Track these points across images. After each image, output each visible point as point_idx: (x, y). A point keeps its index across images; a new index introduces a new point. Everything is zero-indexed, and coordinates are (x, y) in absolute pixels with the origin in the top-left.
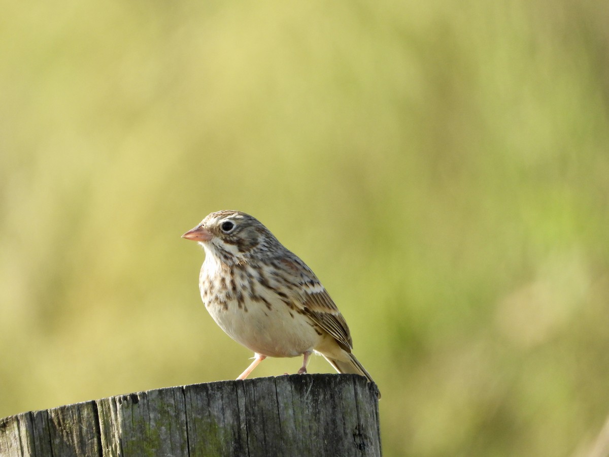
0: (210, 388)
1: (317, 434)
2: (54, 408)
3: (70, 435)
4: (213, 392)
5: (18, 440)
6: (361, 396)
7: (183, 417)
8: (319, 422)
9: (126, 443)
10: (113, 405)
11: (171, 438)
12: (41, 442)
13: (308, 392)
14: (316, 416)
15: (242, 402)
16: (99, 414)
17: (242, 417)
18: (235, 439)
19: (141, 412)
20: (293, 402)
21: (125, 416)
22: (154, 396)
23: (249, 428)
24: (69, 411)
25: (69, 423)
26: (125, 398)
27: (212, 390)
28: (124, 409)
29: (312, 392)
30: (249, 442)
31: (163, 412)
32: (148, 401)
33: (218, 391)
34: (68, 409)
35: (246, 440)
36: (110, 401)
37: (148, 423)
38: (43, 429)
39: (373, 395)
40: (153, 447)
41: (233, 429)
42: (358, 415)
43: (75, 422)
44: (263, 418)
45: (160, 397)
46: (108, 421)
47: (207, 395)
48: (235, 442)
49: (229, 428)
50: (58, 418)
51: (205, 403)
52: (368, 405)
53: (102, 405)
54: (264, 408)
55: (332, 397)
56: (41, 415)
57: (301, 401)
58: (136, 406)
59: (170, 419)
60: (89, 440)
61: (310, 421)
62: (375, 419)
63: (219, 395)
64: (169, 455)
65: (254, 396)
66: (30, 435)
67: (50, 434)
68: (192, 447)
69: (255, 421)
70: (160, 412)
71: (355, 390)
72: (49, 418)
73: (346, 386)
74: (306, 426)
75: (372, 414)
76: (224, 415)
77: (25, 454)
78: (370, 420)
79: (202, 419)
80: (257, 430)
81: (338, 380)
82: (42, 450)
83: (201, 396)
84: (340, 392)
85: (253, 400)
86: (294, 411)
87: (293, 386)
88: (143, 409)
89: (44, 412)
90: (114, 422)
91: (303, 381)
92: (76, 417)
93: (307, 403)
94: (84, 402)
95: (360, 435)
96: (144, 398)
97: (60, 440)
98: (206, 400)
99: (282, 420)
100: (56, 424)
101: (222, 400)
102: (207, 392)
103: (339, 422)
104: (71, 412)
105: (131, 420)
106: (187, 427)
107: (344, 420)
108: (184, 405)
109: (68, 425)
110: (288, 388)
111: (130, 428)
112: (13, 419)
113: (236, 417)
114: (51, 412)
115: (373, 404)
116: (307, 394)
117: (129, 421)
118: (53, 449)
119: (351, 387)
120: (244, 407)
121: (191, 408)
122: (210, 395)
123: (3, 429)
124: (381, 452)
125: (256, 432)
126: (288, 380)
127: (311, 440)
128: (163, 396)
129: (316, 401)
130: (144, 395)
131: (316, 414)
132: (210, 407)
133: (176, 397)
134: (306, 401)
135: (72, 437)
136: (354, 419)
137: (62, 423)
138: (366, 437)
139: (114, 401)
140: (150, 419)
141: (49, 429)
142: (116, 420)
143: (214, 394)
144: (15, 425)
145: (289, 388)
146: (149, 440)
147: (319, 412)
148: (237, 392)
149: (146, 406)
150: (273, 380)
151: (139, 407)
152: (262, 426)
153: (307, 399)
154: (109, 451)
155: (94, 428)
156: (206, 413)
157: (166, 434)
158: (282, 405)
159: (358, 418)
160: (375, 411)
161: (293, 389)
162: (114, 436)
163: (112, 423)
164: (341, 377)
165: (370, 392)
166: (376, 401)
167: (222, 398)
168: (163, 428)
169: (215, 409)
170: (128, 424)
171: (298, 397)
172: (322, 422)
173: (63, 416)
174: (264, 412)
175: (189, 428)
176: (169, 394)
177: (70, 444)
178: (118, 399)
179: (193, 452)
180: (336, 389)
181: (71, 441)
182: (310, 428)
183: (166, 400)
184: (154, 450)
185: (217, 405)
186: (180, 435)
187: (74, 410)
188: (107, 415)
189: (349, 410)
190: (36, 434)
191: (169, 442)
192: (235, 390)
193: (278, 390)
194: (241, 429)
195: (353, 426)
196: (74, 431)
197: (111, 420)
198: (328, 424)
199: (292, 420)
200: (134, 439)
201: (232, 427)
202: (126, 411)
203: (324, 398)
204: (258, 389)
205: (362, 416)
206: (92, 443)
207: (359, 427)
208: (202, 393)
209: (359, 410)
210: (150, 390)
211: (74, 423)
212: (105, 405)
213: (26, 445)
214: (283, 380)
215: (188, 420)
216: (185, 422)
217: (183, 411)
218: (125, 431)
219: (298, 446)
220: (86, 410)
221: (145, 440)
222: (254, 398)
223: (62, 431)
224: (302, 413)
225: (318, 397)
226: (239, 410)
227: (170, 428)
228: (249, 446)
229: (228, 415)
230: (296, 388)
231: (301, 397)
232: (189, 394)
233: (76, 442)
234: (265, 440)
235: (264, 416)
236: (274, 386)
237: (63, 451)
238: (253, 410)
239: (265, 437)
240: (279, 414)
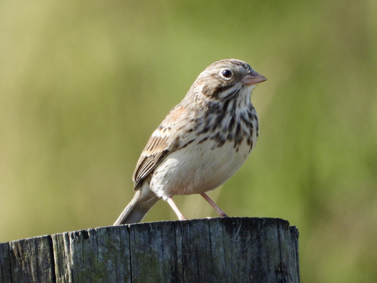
0: (151, 227)
1: (244, 270)
2: (15, 241)
3: (28, 265)
4: (154, 231)
6: (283, 238)
7: (127, 252)
8: (246, 259)
9: (77, 274)
10: (66, 239)
11: (116, 270)
13: (237, 233)
14: (243, 254)
15: (179, 240)
16: (54, 247)
17: (179, 253)
18: (173, 272)
19: (91, 246)
20: (223, 241)
21: (76, 250)
22: (102, 233)
23: (185, 263)
24: (28, 244)
25: (27, 255)
26: (77, 234)
27: (153, 228)
28: (76, 244)
29: (241, 233)
30: (184, 276)
31: (110, 247)
32: (97, 238)
33: (158, 230)
34: (27, 242)
35: (182, 273)
36: (64, 236)
37: (96, 256)
38: (4, 259)
39: (294, 238)
40: (101, 277)
41: (171, 264)
42: (280, 254)
43: (33, 253)
44: (197, 255)
45: (108, 234)
46: (61, 254)
47: (149, 233)
48: (172, 275)
49: (167, 262)
50: (18, 250)
51: (147, 240)
52: (290, 246)
53: (56, 240)
54: (198, 246)
55: (258, 238)
56: (3, 246)
57: (231, 241)
58: (86, 241)
59: (116, 253)
60: (44, 270)
61: (238, 258)
62: (295, 258)
63: (159, 233)
65: (190, 235)
67: (10, 263)
68: (134, 278)
69: (190, 258)
70: (107, 247)
71: (279, 232)
72: (10, 249)
73: (271, 229)
74: (234, 263)
75: (292, 253)
76: (163, 251)
78: (291, 259)
79: (144, 254)
80: (192, 264)
81: (264, 223)
83: (143, 234)
84: (265, 234)
85: (189, 238)
86: (225, 250)
87: (224, 228)
88: (93, 244)
89: (5, 244)
90: (67, 255)
91: (234, 223)
92: (33, 249)
93: (236, 243)
94: (41, 236)
95: (282, 272)
96: (93, 234)
97: (19, 268)
98: (148, 238)
99: (214, 257)
100: (16, 254)
101: (162, 238)
102: (149, 231)
103: (263, 260)
104: (29, 245)
105: (81, 253)
106: (130, 261)
107: (268, 258)
108: (128, 242)
109: (26, 256)
110: (220, 229)
111: (81, 260)
113: (174, 253)
114: (12, 244)
115: (294, 245)
116: (237, 235)
117: (80, 254)
118: (13, 277)
119: (275, 229)
120: (181, 244)
121: (134, 244)
122: (152, 233)
125: (191, 266)
126: (220, 222)
127: (239, 275)
128: (110, 233)
129: (244, 241)
130: (93, 232)
131: (244, 252)
132: (151, 244)
133: (121, 235)
134: (235, 241)
135: (30, 267)
136: (277, 258)
137: (21, 254)
138: (287, 274)
139: (67, 236)
140: (98, 253)
141: (10, 259)
142: (69, 252)
143: (155, 232)
145: (221, 229)
146: (97, 271)
147: (246, 251)
148: (175, 232)
149: (95, 241)
150: (207, 222)
151: (89, 242)
152: (196, 261)
153: (236, 239)
154: (61, 280)
155: (49, 260)
156: (148, 248)
157: (112, 266)
158: (214, 243)
159: (281, 257)
160: (295, 251)
161: (224, 230)
162: (66, 267)
163: (65, 255)
164: (266, 221)
165: (291, 234)
166: (296, 242)
167: (162, 236)
168: (110, 261)
169: (156, 246)
170: (79, 257)
171: (228, 237)
172: (249, 260)
173: (23, 248)
174: (198, 249)
175: (132, 261)
176: (115, 231)
177: (27, 273)
178: (70, 235)
180: (262, 231)
181: (28, 270)
182: (238, 264)
183: (113, 236)
184: (101, 280)
185: (157, 242)
186: (124, 268)
187: (32, 243)
188: (60, 248)
189: (273, 250)
191: (115, 273)
192: (173, 229)
193: (211, 231)
194: (177, 264)
195: (275, 264)
196: (32, 262)
197: (64, 253)
198: (254, 261)
199: (223, 257)
200: (83, 270)
201: (170, 262)
202: (77, 246)
203: (251, 238)
204: (193, 229)
205: (284, 255)
206: (47, 273)
207: (281, 265)
208: (144, 232)
209: (282, 250)
210: (99, 228)
211: (31, 255)
212: (59, 240)
214: (216, 222)
215: (132, 255)
216: (129, 257)
217: (127, 246)
218: (76, 263)
219: (227, 280)
220: (42, 243)
221: (93, 271)
222: (190, 237)
223: (21, 261)
224: (231, 251)
225: (246, 238)
226: (176, 247)
227: (116, 262)
228: (184, 278)
229: (166, 251)
230: (227, 229)
231: (231, 237)
232: (133, 232)
233: (33, 271)
234: (198, 274)
235: (198, 253)
236: (208, 227)
237: (22, 279)
238: (189, 247)
239: (199, 271)
240: (211, 251)
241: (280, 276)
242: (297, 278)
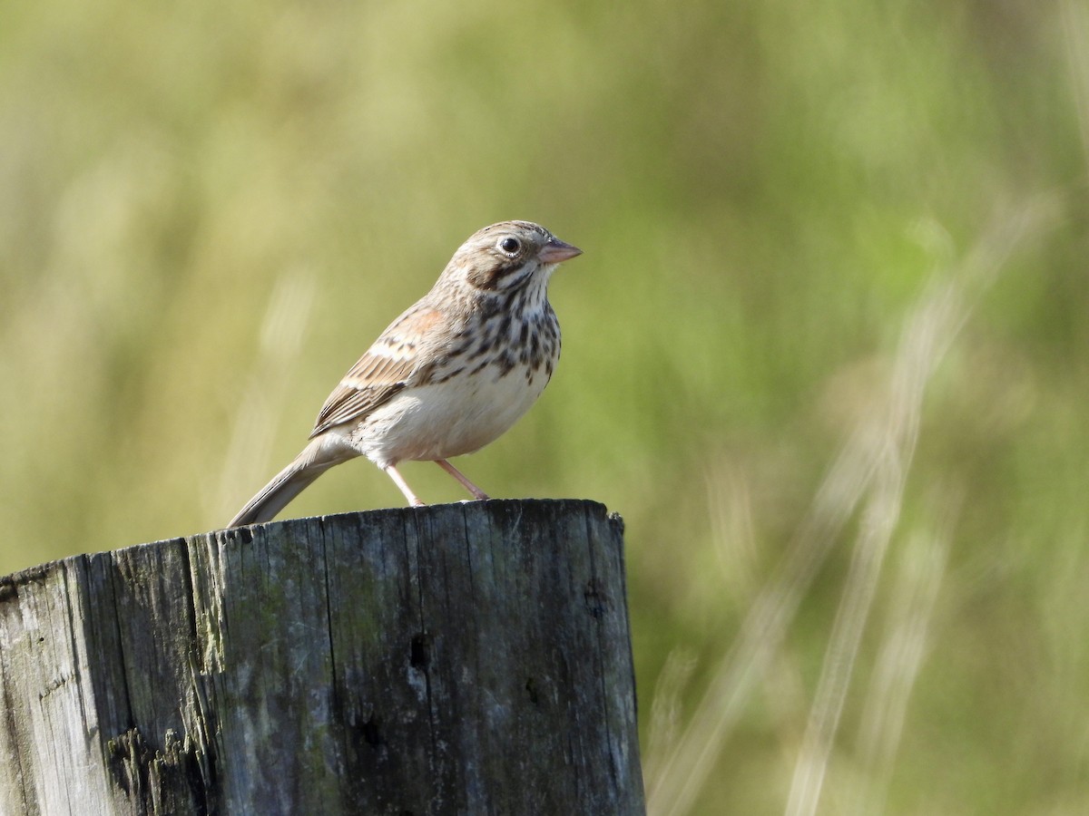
0: (363, 520)
1: (528, 593)
2: (121, 550)
3: (145, 591)
4: (368, 526)
5: (65, 598)
6: (597, 534)
7: (321, 565)
8: (532, 573)
9: (232, 605)
10: (212, 545)
11: (301, 597)
12: (100, 601)
13: (515, 527)
14: (526, 564)
15: (413, 542)
16: (190, 559)
17: (413, 565)
18: (402, 599)
19: (256, 556)
20: (491, 542)
21: (231, 563)
22: (275, 532)
23: (423, 582)
24: (144, 554)
26: (231, 535)
27: (366, 522)
28: (230, 552)
29: (522, 528)
30: (423, 605)
31: (290, 557)
33: (374, 525)
34: (143, 550)
35: (418, 601)
36: (208, 539)
37: (266, 574)
38: (103, 581)
39: (617, 534)
40: (274, 610)
41: (398, 584)
42: (592, 563)
43: (153, 571)
44: (445, 567)
45: (285, 533)
46: (204, 570)
47: (359, 531)
48: (402, 605)
49: (391, 582)
50: (127, 565)
51: (355, 542)
52: (608, 548)
53: (195, 545)
54: (446, 551)
55: (552, 535)
56: (101, 559)
57: (504, 542)
58: (247, 548)
59: (301, 568)
60: (174, 599)
61: (517, 572)
62: (619, 570)
63: (376, 531)
64: (299, 623)
65: (432, 533)
66: (83, 592)
67: (114, 589)
68: (334, 611)
69: (432, 573)
70: (285, 557)
71: (589, 525)
72: (113, 564)
73: (575, 519)
74: (510, 580)
75: (614, 561)
76: (384, 561)
77: (74, 620)
78: (611, 572)
79: (350, 567)
80: (436, 585)
81: (561, 509)
82: (101, 614)
83: (348, 532)
84: (564, 528)
85: (430, 538)
86: (493, 557)
87: (492, 518)
88: (259, 552)
89: (105, 555)
90: (213, 572)
91: (508, 510)
92: (154, 563)
93: (513, 544)
94: (168, 540)
95: (595, 594)
96: (260, 535)
97: (130, 598)
98: (357, 538)
99: (474, 570)
100: (123, 573)
101: (382, 540)
102: (358, 527)
103: (563, 575)
104: (146, 555)
105: (240, 569)
106: (327, 580)
107: (570, 571)
108: (322, 546)
109: (141, 576)
110: (484, 521)
111: (239, 582)
112: (56, 566)
113: (403, 565)
115: (616, 547)
116: (514, 531)
117: (236, 570)
118: (119, 613)
119: (582, 520)
120: (415, 549)
121: (333, 551)
122: (363, 530)
123: (42, 582)
124: (627, 621)
125: (434, 588)
126: (484, 509)
127: (519, 602)
128: (290, 531)
129: (526, 541)
130: (259, 531)
131: (527, 562)
132: (363, 550)
133: (309, 534)
135: (148, 594)
136: (587, 570)
137: (132, 573)
138: (605, 598)
139: (214, 538)
140: (269, 567)
141: (113, 582)
142: (217, 567)
143: (368, 529)
144: (60, 574)
145: (486, 521)
146: (267, 600)
147: (532, 559)
148: (405, 527)
149: (263, 547)
150: (460, 508)
152: (443, 579)
153: (514, 538)
154: (205, 616)
155: (183, 581)
156: (356, 558)
157: (294, 590)
158: (474, 546)
159: (593, 569)
160: (618, 557)
161: (492, 522)
162: (213, 593)
163: (210, 572)
164: (566, 505)
165: (611, 530)
167: (382, 535)
168: (290, 581)
169: (371, 553)
170: (235, 576)
171: (498, 534)
172: (536, 573)
173: (135, 561)
174: (446, 558)
175: (329, 581)
176: (299, 528)
177: (144, 605)
178: (220, 536)
179: (336, 619)
180: (559, 523)
181: (146, 600)
182: (518, 583)
183: (294, 538)
184: (274, 615)
185: (375, 544)
186: (315, 594)
187: (151, 553)
188: (202, 560)
189: (578, 556)
190: (93, 588)
191: (299, 603)
192: (402, 523)
193: (468, 524)
194: (410, 585)
195: (584, 581)
196: (152, 586)
197: (209, 569)
198: (545, 577)
199: (490, 571)
200: (244, 598)
201: (397, 581)
202: (232, 555)
203: (540, 536)
204: (437, 521)
205: (598, 566)
206: (180, 605)
207: (594, 582)
208: (350, 528)
209: (595, 556)
211: (151, 573)
212: (200, 545)
213: (77, 607)
214: (476, 508)
215: (329, 569)
216: (324, 573)
217: (320, 555)
218: (230, 587)
219: (498, 612)
220: (170, 552)
221: (262, 600)
222: (432, 536)
223: (133, 585)
224: (505, 560)
225: (531, 535)
226: (407, 553)
227: (301, 582)
228: (423, 610)
229: (390, 562)
230: (496, 521)
231: (503, 536)
232: (330, 530)
233: (154, 602)
234: (448, 602)
235: (447, 564)
236: (462, 518)
237: (134, 617)
238: (430, 554)
239: (448, 597)
240: (469, 561)
241: (592, 603)
242: (623, 605)
